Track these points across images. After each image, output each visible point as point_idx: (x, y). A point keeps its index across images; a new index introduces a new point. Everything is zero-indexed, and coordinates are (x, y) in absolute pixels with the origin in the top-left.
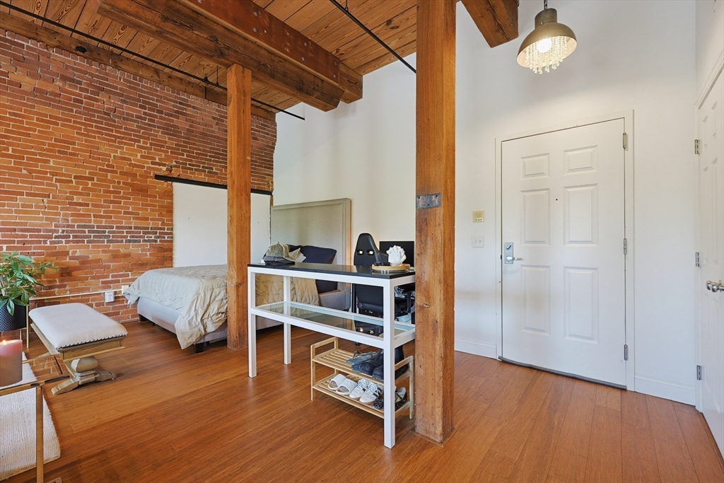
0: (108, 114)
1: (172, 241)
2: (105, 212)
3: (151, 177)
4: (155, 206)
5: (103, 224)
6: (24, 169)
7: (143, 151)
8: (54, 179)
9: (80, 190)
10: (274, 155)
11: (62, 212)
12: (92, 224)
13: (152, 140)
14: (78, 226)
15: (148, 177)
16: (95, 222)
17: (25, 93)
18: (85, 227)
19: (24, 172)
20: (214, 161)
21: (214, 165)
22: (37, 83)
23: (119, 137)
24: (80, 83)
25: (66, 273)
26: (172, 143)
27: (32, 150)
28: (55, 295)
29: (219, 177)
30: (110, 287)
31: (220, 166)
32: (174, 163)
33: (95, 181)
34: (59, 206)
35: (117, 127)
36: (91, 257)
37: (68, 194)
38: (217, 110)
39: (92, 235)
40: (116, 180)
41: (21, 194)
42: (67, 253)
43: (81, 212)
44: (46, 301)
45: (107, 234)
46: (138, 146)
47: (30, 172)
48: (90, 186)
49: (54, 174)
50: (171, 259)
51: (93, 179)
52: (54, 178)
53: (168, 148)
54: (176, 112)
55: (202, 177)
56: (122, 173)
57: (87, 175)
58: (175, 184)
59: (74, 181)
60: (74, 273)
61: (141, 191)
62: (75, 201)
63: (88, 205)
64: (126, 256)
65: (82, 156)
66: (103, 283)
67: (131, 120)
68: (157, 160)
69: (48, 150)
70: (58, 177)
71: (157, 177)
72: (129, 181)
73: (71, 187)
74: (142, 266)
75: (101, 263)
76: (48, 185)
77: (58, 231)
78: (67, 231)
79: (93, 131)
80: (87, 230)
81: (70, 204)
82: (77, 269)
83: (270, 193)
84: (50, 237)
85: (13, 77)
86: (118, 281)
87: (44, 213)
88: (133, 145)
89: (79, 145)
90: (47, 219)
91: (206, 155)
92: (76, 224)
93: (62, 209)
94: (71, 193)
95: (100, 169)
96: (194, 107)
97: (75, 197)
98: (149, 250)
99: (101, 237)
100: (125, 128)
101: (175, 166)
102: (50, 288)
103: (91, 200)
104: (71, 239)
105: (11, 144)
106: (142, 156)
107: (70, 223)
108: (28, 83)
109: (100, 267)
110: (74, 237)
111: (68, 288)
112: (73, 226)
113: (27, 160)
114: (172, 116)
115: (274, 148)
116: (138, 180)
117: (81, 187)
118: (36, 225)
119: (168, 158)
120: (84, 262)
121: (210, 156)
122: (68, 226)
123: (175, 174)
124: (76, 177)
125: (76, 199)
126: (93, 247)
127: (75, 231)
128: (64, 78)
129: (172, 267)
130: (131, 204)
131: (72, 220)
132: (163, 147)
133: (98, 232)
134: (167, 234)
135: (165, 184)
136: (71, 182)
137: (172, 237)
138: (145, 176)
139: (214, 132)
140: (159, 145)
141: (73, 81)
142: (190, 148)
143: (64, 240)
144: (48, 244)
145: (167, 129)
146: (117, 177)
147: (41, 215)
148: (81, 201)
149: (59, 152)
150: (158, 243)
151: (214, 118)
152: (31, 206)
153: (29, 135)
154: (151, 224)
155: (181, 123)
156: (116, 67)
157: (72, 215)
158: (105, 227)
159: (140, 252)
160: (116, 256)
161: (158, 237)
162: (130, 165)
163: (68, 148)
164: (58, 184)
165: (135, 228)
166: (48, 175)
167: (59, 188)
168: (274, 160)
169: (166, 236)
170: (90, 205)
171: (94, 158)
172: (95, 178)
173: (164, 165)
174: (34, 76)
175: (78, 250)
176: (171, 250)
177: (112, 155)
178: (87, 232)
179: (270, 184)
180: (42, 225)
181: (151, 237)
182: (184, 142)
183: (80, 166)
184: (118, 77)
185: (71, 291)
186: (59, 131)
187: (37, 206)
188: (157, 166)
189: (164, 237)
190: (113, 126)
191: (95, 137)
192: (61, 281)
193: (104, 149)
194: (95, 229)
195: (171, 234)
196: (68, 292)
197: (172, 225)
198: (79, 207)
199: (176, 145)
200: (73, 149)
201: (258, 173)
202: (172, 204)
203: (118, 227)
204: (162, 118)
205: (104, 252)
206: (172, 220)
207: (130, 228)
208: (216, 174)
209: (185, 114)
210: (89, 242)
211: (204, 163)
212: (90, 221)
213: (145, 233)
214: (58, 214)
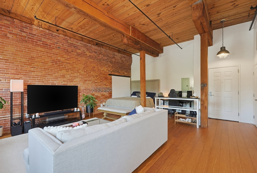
0: (100, 59)
1: (112, 91)
2: (100, 84)
4: (108, 82)
7: (107, 68)
9: (96, 79)
13: (108, 65)
15: (107, 75)
17: (87, 56)
18: (97, 88)
19: (88, 75)
20: (119, 69)
21: (119, 70)
22: (90, 54)
23: (102, 65)
24: (97, 53)
27: (88, 70)
30: (101, 103)
31: (121, 71)
34: (93, 83)
35: (102, 62)
36: (98, 95)
37: (94, 80)
38: (121, 56)
39: (98, 90)
40: (102, 76)
41: (87, 81)
42: (94, 95)
48: (98, 78)
49: (92, 75)
50: (112, 96)
53: (111, 67)
54: (113, 57)
55: (117, 74)
56: (103, 74)
58: (112, 76)
61: (106, 78)
63: (97, 83)
64: (104, 95)
65: (96, 70)
66: (100, 102)
67: (105, 60)
68: (109, 70)
69: (91, 70)
71: (109, 75)
72: (104, 76)
76: (91, 78)
77: (93, 89)
79: (98, 64)
81: (95, 82)
83: (130, 77)
84: (92, 91)
85: (86, 53)
86: (102, 102)
87: (91, 85)
88: (105, 67)
89: (96, 68)
91: (118, 68)
95: (99, 74)
96: (116, 56)
98: (108, 94)
99: (100, 90)
101: (112, 71)
103: (98, 81)
105: (86, 69)
106: (106, 70)
107: (95, 87)
108: (88, 54)
109: (100, 98)
110: (96, 91)
113: (88, 72)
115: (131, 64)
119: (111, 69)
120: (97, 97)
123: (112, 73)
124: (96, 76)
125: (96, 81)
127: (95, 89)
128: (95, 52)
129: (112, 98)
130: (105, 82)
132: (110, 66)
134: (111, 89)
139: (120, 61)
141: (96, 52)
142: (115, 66)
143: (94, 91)
145: (111, 62)
149: (93, 70)
150: (109, 92)
151: (120, 58)
153: (88, 66)
154: (108, 87)
155: (113, 60)
156: (103, 48)
157: (95, 85)
158: (100, 88)
159: (106, 94)
160: (102, 95)
161: (109, 90)
162: (104, 72)
165: (106, 88)
168: (131, 68)
171: (98, 71)
172: (99, 76)
174: (90, 52)
175: (96, 94)
176: (112, 93)
177: (101, 70)
179: (130, 74)
180: (90, 88)
183: (96, 73)
184: (103, 50)
186: (93, 65)
187: (90, 84)
191: (98, 66)
193: (100, 68)
195: (112, 89)
197: (112, 87)
199: (112, 66)
201: (128, 72)
202: (112, 81)
203: (102, 88)
204: (110, 59)
205: (100, 94)
206: (112, 86)
207: (105, 88)
208: (120, 73)
209: (114, 58)
210: (98, 92)
211: (117, 70)
212: (98, 87)
213: (107, 89)
214: (93, 85)
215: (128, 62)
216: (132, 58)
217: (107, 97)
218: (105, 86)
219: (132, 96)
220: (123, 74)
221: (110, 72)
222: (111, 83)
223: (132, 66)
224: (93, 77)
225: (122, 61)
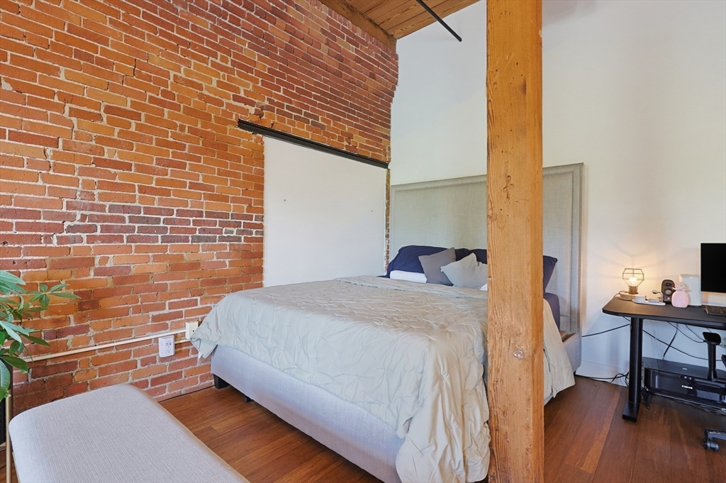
1: (261, 240)
2: (158, 182)
3: (232, 123)
4: (236, 175)
5: (156, 206)
6: (7, 80)
7: (222, 73)
8: (67, 109)
9: (116, 137)
10: (392, 105)
11: (81, 178)
12: (137, 204)
13: (236, 56)
14: (112, 208)
15: (227, 123)
16: (142, 200)
18: (125, 209)
19: (6, 87)
20: (320, 106)
21: (321, 113)
23: (184, 43)
25: (89, 302)
26: (263, 67)
27: (24, 43)
28: (67, 349)
29: (327, 134)
30: (165, 327)
31: (328, 116)
32: (267, 103)
33: (143, 122)
34: (77, 166)
35: (181, 22)
36: (134, 269)
37: (93, 143)
38: (328, 20)
39: (137, 225)
40: (178, 123)
42: (91, 262)
43: (117, 181)
44: (49, 363)
45: (162, 224)
46: (214, 64)
47: (19, 89)
48: (133, 129)
49: (66, 99)
50: (260, 270)
51: (138, 117)
52: (68, 106)
53: (259, 74)
54: (274, 11)
55: (303, 131)
56: (189, 111)
57: (128, 108)
58: (268, 140)
59: (104, 116)
60: (102, 302)
61: (217, 147)
62: (106, 156)
63: (129, 167)
64: (194, 266)
65: (119, 68)
66: (155, 319)
67: (203, 14)
68: (242, 94)
69: (55, 47)
70: (74, 106)
71: (242, 124)
72: (199, 126)
73: (98, 129)
74: (218, 285)
75: (151, 282)
76: (55, 119)
77: (72, 218)
78: (91, 218)
79: (140, 24)
80: (126, 216)
81: (99, 162)
82: (109, 293)
83: (384, 165)
84: (59, 229)
86: (179, 315)
87: (46, 178)
88: (205, 61)
89: (115, 45)
90: (53, 191)
91: (310, 95)
92: (108, 204)
93: (83, 172)
94: (99, 140)
95: (152, 100)
97: (106, 148)
98: (228, 256)
99: (151, 230)
100: (194, 28)
101: (268, 108)
102: (58, 334)
103: (136, 158)
104: (98, 233)
106: (220, 84)
107: (96, 202)
109: (149, 289)
110: (104, 229)
111: (91, 332)
112: (102, 208)
113: (12, 61)
114: (265, 17)
115: (393, 95)
116: (213, 127)
117: (117, 130)
118: (30, 203)
119: (257, 92)
120: (123, 279)
121: (315, 97)
122: (93, 207)
123: (268, 120)
124: (108, 110)
125: (109, 153)
126: (138, 249)
127: (103, 219)
129: (261, 285)
130: (201, 169)
131: (100, 195)
132: (250, 70)
133: (147, 220)
134: (255, 226)
135: (252, 138)
136: (99, 117)
137: (262, 233)
138: (223, 121)
139: (320, 56)
140: (245, 66)
142: (289, 78)
143: (84, 235)
144: (55, 243)
145: (257, 41)
146: (179, 117)
147: (40, 183)
148: (116, 158)
149: (78, 54)
150: (243, 242)
151: (324, 32)
152: (20, 162)
154: (231, 208)
155: (277, 31)
157: (101, 185)
158: (159, 212)
159: (215, 259)
160: (177, 267)
161: (242, 232)
162: (201, 96)
163: (95, 49)
164: (74, 120)
165: (209, 214)
166: (56, 100)
167: (76, 128)
168: (392, 113)
169: (254, 231)
170: (133, 168)
171: (141, 76)
172: (143, 114)
173: (252, 104)
175: (111, 256)
176: (260, 255)
177: (172, 73)
178: (127, 220)
179: (387, 151)
180: (42, 203)
181: (232, 232)
182: (281, 67)
183: (114, 88)
185: (98, 339)
187: (32, 163)
188: (242, 105)
189: (251, 233)
190: (174, 19)
191: (142, 35)
192: (79, 319)
193: (157, 60)
194: (142, 215)
195: (261, 226)
196: (92, 342)
197: (262, 211)
198: (113, 171)
199: (270, 70)
200: (104, 52)
201: (373, 132)
202: (262, 173)
203: (180, 213)
204: (250, 18)
205: (156, 258)
206: (262, 203)
207: (200, 214)
208: (322, 127)
209: (284, 17)
210: (130, 239)
211: (307, 108)
212: (133, 199)
213: (222, 224)
214: (75, 182)
215: (372, 76)
216: (397, 59)
217: (219, 282)
218: (211, 197)
219: (395, 274)
220: (341, 139)
221: (252, 110)
222: (260, 188)
223: (398, 108)
224: (73, 112)
225: (341, 59)
